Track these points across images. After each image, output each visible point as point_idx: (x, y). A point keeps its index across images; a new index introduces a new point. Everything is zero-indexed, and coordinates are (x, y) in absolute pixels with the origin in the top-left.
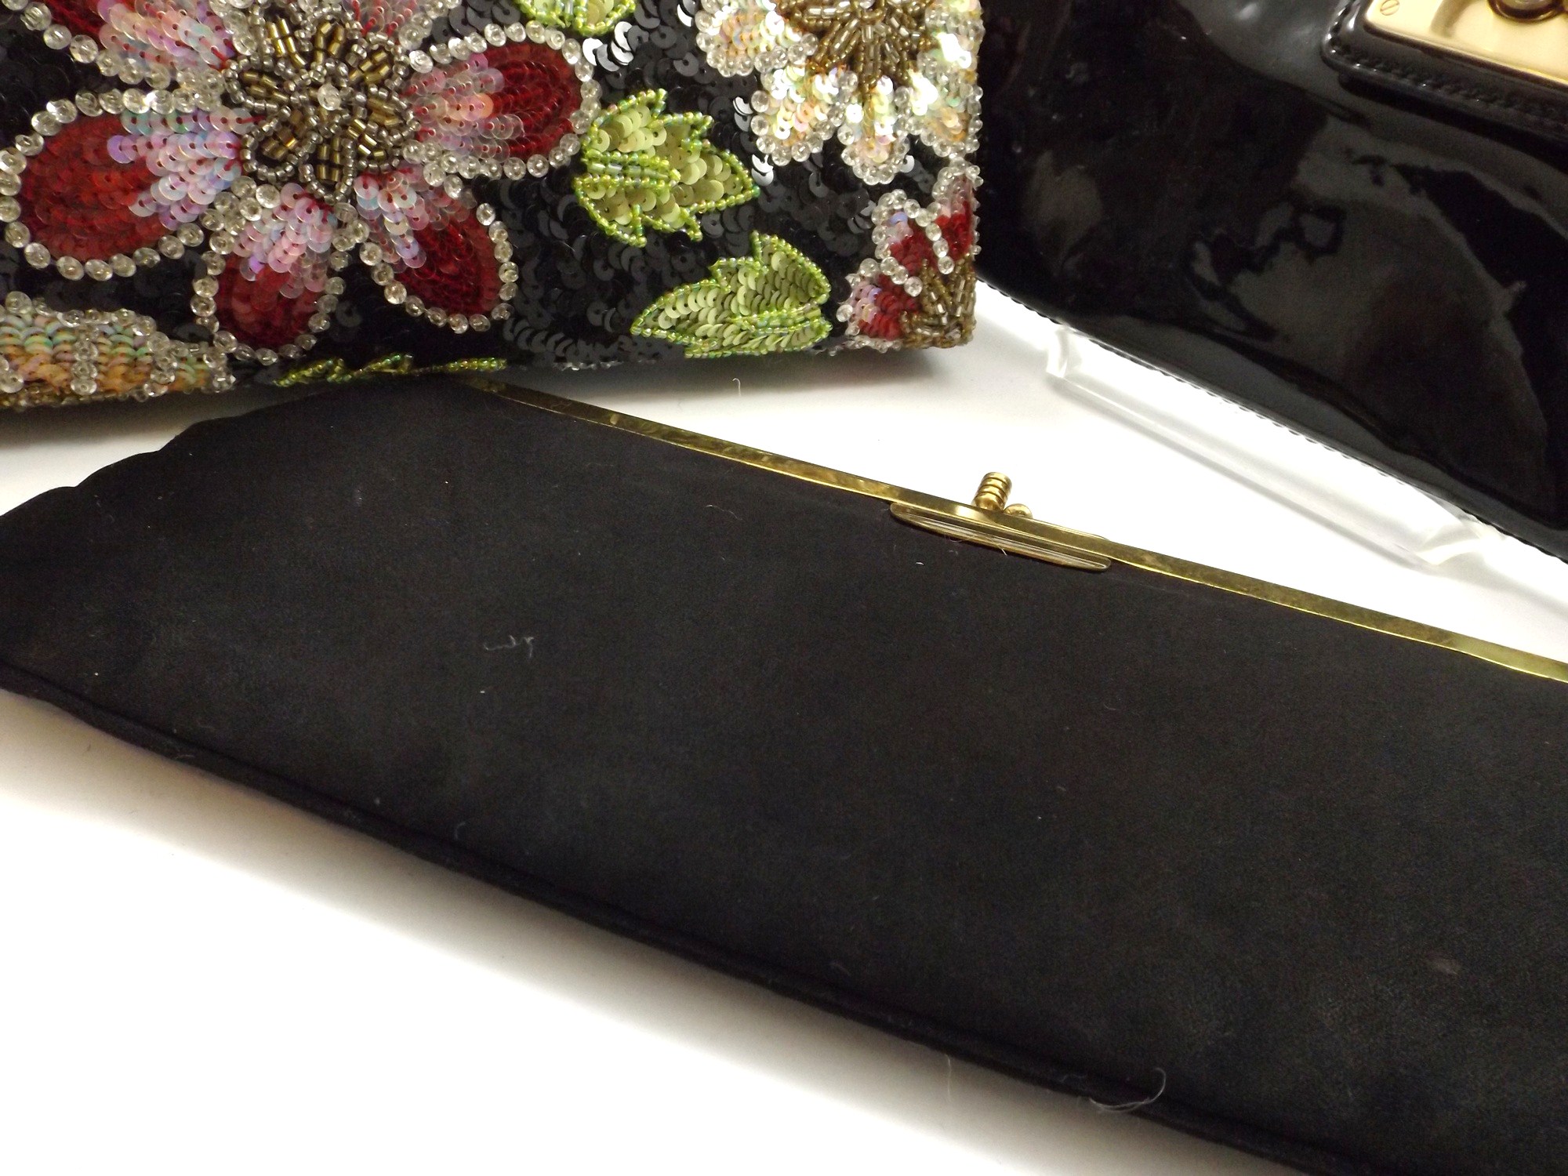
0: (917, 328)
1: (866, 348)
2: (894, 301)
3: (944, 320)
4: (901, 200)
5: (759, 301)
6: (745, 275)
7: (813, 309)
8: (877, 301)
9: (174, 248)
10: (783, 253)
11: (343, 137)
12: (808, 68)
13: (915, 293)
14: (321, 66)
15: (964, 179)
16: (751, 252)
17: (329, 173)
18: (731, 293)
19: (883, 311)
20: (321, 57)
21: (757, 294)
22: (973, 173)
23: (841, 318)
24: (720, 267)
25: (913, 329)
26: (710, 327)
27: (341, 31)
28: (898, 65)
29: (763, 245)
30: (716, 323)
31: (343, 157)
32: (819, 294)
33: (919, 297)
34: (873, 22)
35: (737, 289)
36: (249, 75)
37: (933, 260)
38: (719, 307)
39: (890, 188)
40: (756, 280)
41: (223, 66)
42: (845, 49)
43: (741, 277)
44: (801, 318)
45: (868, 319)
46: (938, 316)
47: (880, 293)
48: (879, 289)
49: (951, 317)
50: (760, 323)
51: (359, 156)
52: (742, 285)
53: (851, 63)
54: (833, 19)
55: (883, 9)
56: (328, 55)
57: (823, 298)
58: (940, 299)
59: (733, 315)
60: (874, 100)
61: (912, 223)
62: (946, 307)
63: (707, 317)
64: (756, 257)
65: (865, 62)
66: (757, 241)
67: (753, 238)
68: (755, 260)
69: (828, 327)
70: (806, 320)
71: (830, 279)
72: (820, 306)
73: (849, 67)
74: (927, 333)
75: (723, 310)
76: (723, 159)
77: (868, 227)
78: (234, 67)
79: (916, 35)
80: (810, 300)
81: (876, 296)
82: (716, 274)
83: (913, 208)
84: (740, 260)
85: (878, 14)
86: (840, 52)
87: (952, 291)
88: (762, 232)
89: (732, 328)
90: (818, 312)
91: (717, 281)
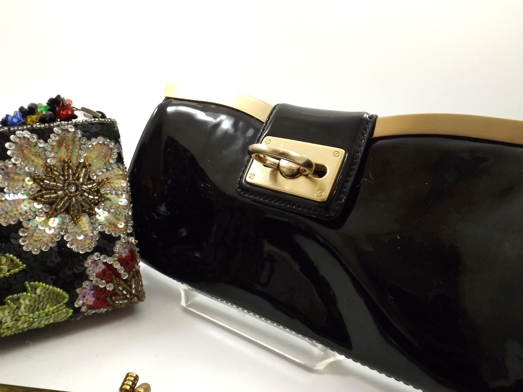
0: (116, 301)
1: (93, 314)
2: (102, 294)
3: (128, 296)
4: (97, 257)
5: (32, 309)
6: (24, 299)
7: (61, 306)
8: (94, 295)
10: (42, 287)
12: (47, 216)
13: (111, 289)
15: (128, 242)
16: (25, 290)
18: (17, 308)
19: (98, 299)
21: (31, 306)
22: (132, 240)
23: (76, 306)
24: (8, 299)
25: (114, 302)
26: (9, 323)
28: (89, 209)
29: (31, 287)
30: (12, 322)
32: (64, 299)
33: (113, 290)
34: (75, 196)
35: (20, 306)
37: (118, 275)
38: (12, 315)
39: (92, 253)
40: (30, 300)
42: (63, 207)
43: (21, 301)
44: (57, 310)
45: (91, 303)
46: (125, 295)
47: (94, 293)
48: (94, 291)
49: (131, 294)
50: (34, 317)
52: (22, 304)
53: (67, 211)
54: (56, 198)
55: (80, 191)
57: (66, 300)
58: (124, 289)
59: (20, 317)
60: (80, 223)
61: (105, 264)
62: (127, 291)
63: (6, 320)
64: (28, 292)
65: (73, 211)
66: (27, 285)
67: (26, 284)
68: (27, 293)
69: (71, 311)
70: (59, 310)
71: (68, 292)
72: (65, 304)
73: (67, 213)
74: (121, 302)
75: (15, 316)
76: (6, 257)
77: (83, 269)
79: (96, 198)
80: (59, 303)
81: (93, 294)
82: (8, 302)
83: (104, 258)
84: (19, 295)
85: (77, 193)
86: (61, 208)
87: (129, 284)
88: (30, 281)
89: (20, 322)
90: (64, 306)
91: (8, 305)
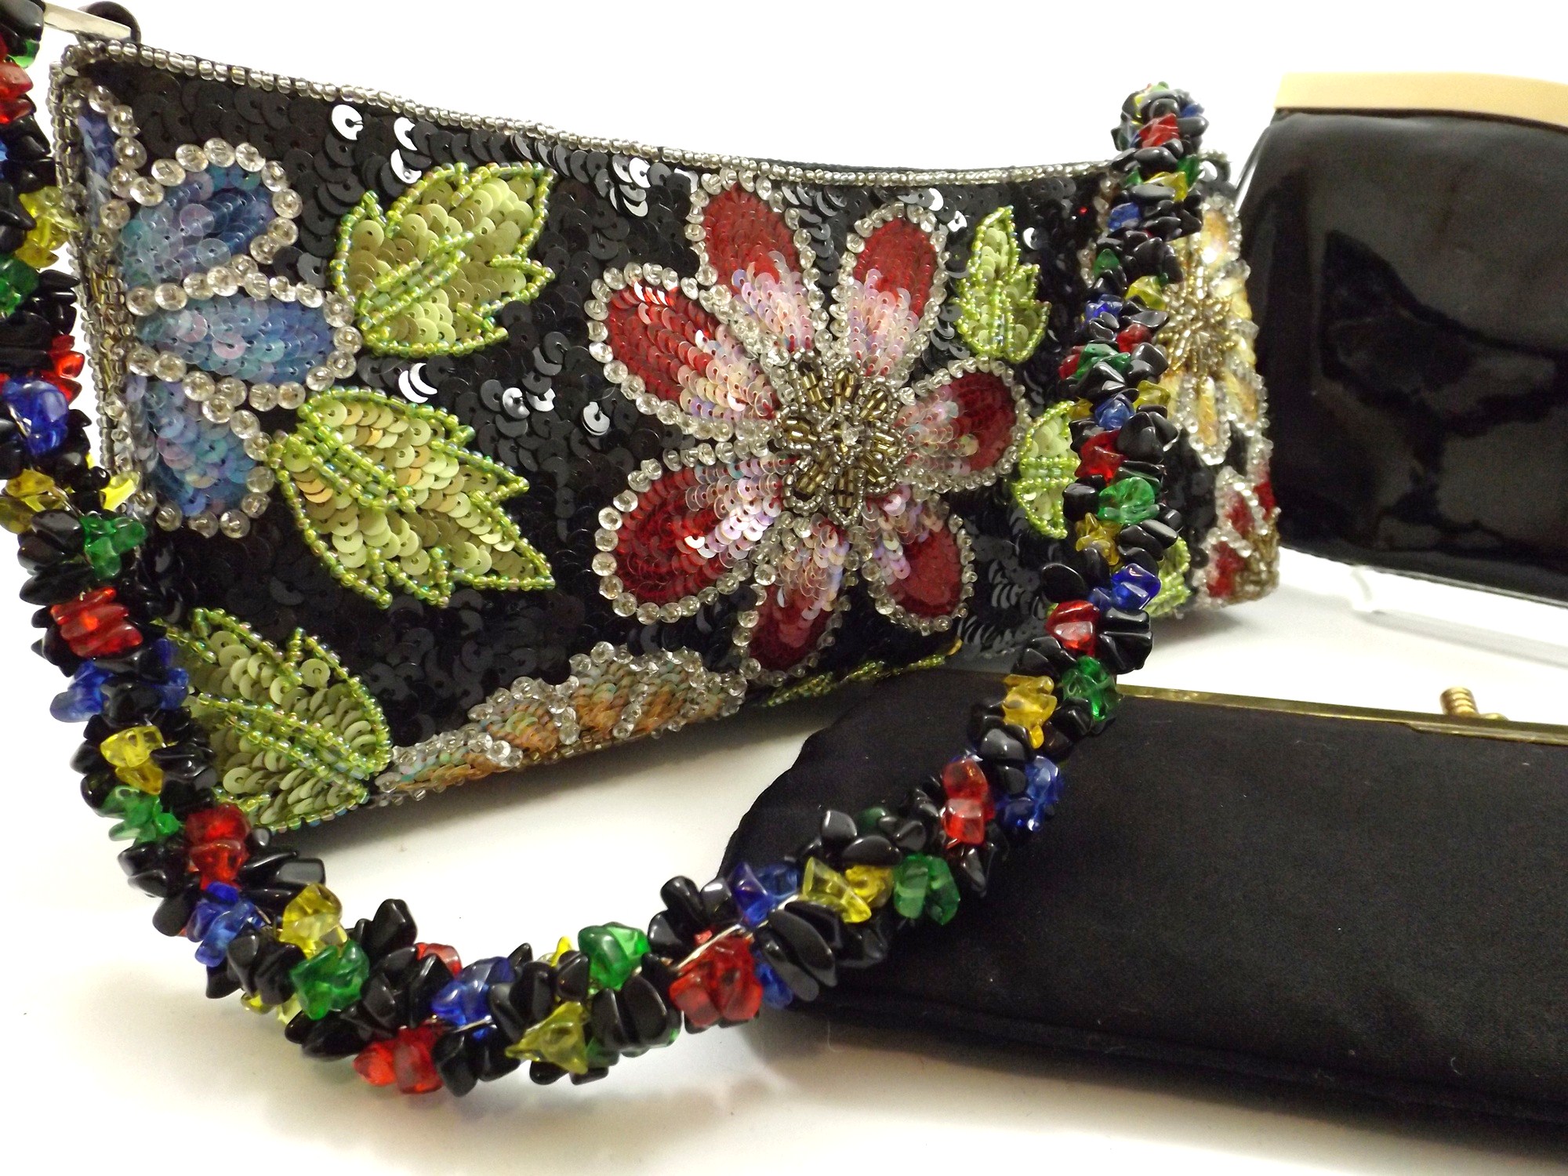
0: (1245, 585)
2: (1231, 563)
4: (1230, 476)
7: (1177, 577)
8: (1218, 564)
9: (731, 583)
11: (856, 468)
13: (1245, 554)
14: (842, 409)
17: (845, 501)
19: (1223, 573)
20: (838, 400)
25: (1242, 587)
27: (851, 377)
31: (856, 486)
32: (1182, 564)
33: (1249, 558)
36: (789, 422)
37: (1254, 524)
39: (1223, 466)
41: (770, 417)
42: (1184, 354)
45: (1213, 582)
46: (1260, 573)
48: (1220, 554)
49: (1269, 573)
51: (867, 483)
53: (1188, 365)
56: (844, 399)
57: (1185, 568)
58: (1262, 557)
61: (1238, 494)
62: (1266, 564)
65: (1197, 364)
69: (1188, 592)
70: (1172, 588)
72: (1183, 574)
73: (1186, 369)
74: (1250, 588)
78: (778, 416)
80: (1176, 569)
86: (1181, 357)
87: (1269, 549)
90: (1181, 580)
